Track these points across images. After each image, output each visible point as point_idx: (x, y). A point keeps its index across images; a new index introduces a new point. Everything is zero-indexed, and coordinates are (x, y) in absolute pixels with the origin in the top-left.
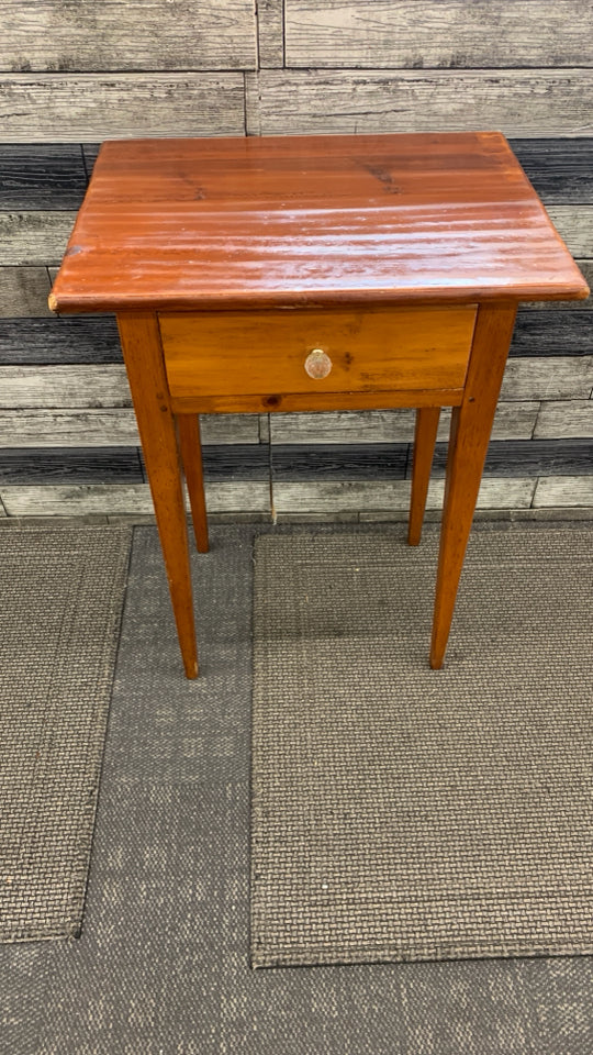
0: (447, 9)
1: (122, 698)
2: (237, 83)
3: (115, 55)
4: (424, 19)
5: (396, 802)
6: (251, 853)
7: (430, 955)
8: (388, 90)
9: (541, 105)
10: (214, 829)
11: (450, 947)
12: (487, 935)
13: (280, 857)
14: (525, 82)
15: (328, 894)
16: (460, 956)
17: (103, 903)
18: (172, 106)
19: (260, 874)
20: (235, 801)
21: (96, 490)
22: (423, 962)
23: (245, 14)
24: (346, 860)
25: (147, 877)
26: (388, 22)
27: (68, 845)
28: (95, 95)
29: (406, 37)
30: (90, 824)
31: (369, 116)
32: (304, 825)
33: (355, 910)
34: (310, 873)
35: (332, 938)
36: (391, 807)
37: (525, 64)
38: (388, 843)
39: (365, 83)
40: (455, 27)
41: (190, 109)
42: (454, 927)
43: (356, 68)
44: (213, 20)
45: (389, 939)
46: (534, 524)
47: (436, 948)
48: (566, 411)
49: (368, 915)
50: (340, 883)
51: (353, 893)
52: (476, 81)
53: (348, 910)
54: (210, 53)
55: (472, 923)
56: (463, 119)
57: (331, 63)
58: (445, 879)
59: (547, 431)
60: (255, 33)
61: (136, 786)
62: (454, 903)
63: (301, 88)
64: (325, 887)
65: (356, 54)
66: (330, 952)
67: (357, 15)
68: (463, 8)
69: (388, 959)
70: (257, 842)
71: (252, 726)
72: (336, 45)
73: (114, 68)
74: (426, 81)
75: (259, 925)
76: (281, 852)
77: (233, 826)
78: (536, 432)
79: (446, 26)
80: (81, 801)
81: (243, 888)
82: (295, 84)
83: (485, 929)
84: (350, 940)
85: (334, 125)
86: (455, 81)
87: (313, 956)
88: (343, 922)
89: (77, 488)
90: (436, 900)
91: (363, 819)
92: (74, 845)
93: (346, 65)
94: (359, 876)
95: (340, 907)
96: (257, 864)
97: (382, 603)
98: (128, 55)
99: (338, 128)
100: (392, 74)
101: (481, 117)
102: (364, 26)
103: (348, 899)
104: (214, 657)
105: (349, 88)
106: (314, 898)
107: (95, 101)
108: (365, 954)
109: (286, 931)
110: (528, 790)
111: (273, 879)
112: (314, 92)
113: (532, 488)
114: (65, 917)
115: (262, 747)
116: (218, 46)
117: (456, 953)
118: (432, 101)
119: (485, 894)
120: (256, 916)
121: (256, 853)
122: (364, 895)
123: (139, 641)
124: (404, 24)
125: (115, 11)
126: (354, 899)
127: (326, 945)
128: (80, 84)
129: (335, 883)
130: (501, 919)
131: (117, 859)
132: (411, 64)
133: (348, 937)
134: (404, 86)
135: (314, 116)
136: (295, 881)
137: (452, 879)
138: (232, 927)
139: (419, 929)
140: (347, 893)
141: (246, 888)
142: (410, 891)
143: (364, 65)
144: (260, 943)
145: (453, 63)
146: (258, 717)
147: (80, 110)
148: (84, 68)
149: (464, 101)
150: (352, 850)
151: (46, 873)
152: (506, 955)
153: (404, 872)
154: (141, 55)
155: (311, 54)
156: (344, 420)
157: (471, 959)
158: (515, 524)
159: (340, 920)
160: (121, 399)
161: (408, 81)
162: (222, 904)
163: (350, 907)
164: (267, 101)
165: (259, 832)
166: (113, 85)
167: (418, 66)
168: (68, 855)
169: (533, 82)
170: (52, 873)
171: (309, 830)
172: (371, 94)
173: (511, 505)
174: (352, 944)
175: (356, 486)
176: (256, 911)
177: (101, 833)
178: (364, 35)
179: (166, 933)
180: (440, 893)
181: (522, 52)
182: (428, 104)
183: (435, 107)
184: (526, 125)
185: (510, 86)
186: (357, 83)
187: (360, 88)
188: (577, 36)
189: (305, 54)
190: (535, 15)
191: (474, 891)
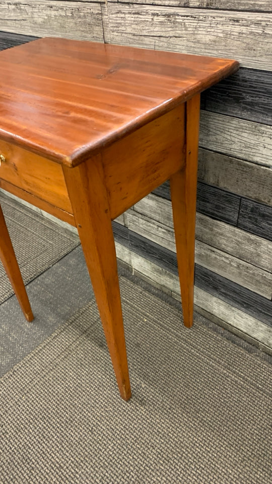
2: (98, 10)
8: (170, 21)
14: (258, 23)
18: (74, 21)
28: (47, 12)
31: (162, 39)
37: (257, 8)
41: (81, 24)
43: (153, 5)
52: (223, 19)
56: (216, 48)
63: (127, 16)
71: (22, 359)
74: (192, 16)
82: (124, 13)
85: (144, 42)
86: (210, 19)
93: (147, 2)
99: (146, 44)
100: (172, 10)
101: (227, 48)
104: (45, 318)
105: (150, 18)
107: (46, 15)
112: (133, 19)
118: (196, 32)
132: (183, 3)
134: (179, 19)
135: (134, 35)
143: (156, 2)
145: (208, 4)
146: (29, 357)
147: (42, 20)
149: (215, 34)
156: (160, 232)
161: (182, 16)
164: (112, 23)
166: (52, 7)
167: (186, 5)
169: (263, 24)
172: (161, 23)
175: (169, 274)
182: (194, 34)
183: (198, 37)
184: (260, 59)
185: (247, 26)
186: (153, 15)
187: (155, 18)
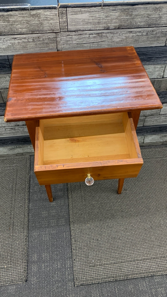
0: (116, 12)
1: (32, 209)
2: (54, 36)
3: (16, 30)
4: (109, 15)
5: (111, 235)
6: (72, 253)
7: (123, 278)
8: (99, 36)
9: (145, 38)
10: (61, 246)
11: (128, 276)
12: (138, 271)
13: (80, 254)
14: (140, 32)
15: (94, 263)
16: (131, 278)
17: (32, 271)
18: (34, 43)
19: (75, 259)
20: (66, 238)
21: (18, 147)
22: (121, 280)
23: (55, 16)
24: (98, 253)
25: (44, 262)
26: (99, 17)
27: (21, 255)
28: (11, 42)
29: (104, 21)
30: (27, 248)
31: (94, 43)
32: (86, 244)
33: (102, 267)
34: (89, 257)
35: (96, 276)
36: (109, 236)
37: (140, 27)
38: (109, 247)
39: (92, 34)
40: (119, 17)
41: (40, 44)
42: (129, 270)
43: (90, 30)
44: (45, 18)
45: (111, 275)
46: (144, 147)
47: (124, 276)
48: (153, 118)
49: (105, 268)
51: (101, 262)
52: (125, 32)
53: (100, 267)
54: (45, 28)
55: (133, 268)
56: (122, 43)
57: (82, 29)
58: (126, 256)
59: (147, 124)
60: (58, 22)
61: (38, 235)
62: (128, 263)
63: (73, 36)
64: (93, 261)
65: (89, 26)
66: (96, 280)
67: (90, 15)
68: (121, 12)
69: (112, 281)
70: (74, 249)
71: (69, 215)
72: (83, 24)
73: (16, 34)
74: (110, 33)
75: (76, 274)
76: (80, 252)
77: (67, 245)
78: (144, 124)
79: (116, 17)
80: (23, 241)
81: (71, 263)
82: (71, 35)
84: (101, 276)
85: (83, 46)
86: (119, 33)
87: (91, 281)
88: (99, 271)
89: (13, 147)
90: (124, 263)
92: (23, 255)
93: (87, 29)
94: (102, 257)
95: (98, 267)
96: (74, 256)
98: (20, 30)
99: (85, 47)
100: (100, 31)
101: (127, 42)
102: (92, 18)
103: (100, 264)
104: (57, 195)
105: (88, 36)
106: (90, 265)
107: (11, 43)
108: (106, 280)
109: (83, 275)
110: (146, 228)
111: (79, 260)
112: (77, 37)
113: (143, 138)
114: (22, 276)
115: (73, 221)
116: (47, 26)
118: (112, 38)
119: (136, 259)
120: (75, 271)
121: (74, 253)
122: (104, 263)
123: (35, 191)
124: (104, 17)
125: (15, 17)
127: (95, 278)
128: (6, 39)
129: (96, 260)
130: (141, 266)
131: (35, 257)
132: (106, 28)
134: (104, 35)
135: (78, 44)
136: (85, 260)
138: (68, 275)
139: (119, 271)
140: (99, 262)
141: (72, 263)
142: (116, 260)
143: (92, 29)
144: (76, 279)
145: (118, 28)
146: (71, 212)
147: (6, 46)
148: (7, 34)
149: (122, 38)
150: (100, 250)
151: (15, 264)
152: (143, 276)
153: (114, 255)
154: (24, 29)
155: (76, 27)
157: (134, 279)
161: (105, 33)
162: (65, 268)
164: (63, 41)
165: (74, 247)
166: (16, 38)
167: (108, 29)
168: (21, 258)
169: (142, 32)
170: (17, 263)
171: (88, 245)
172: (94, 37)
176: (75, 270)
177: (30, 250)
178: (91, 21)
179: (51, 278)
180: (124, 260)
181: (139, 23)
182: (111, 39)
183: (113, 40)
184: (140, 44)
185: (135, 33)
186: (90, 34)
187: (91, 36)
188: (155, 18)
189: (74, 27)
190: (142, 13)
191: (133, 259)
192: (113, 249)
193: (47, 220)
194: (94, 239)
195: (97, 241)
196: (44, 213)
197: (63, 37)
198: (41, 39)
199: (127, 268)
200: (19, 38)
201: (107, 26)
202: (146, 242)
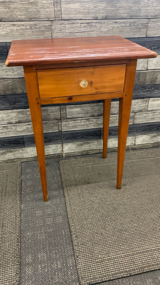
0: (103, 4)
1: (25, 210)
2: (49, 24)
3: (15, 17)
4: (97, 6)
5: (116, 227)
6: (73, 250)
7: (138, 272)
8: (89, 26)
9: (128, 29)
10: (60, 244)
11: (144, 268)
12: (154, 263)
13: (83, 249)
14: (124, 23)
15: (101, 258)
16: (147, 271)
17: (26, 274)
18: (31, 31)
19: (78, 256)
20: (66, 235)
21: (10, 151)
22: (136, 275)
23: (51, 5)
24: (105, 247)
25: (41, 263)
26: (88, 7)
27: (12, 257)
28: (10, 28)
29: (93, 11)
30: (19, 249)
31: (85, 33)
32: (89, 239)
33: (111, 262)
34: (94, 253)
35: (105, 272)
36: (115, 229)
37: (123, 18)
38: (116, 240)
39: (83, 23)
40: (105, 8)
41: (37, 32)
42: (143, 262)
43: (81, 20)
44: (42, 7)
45: (124, 269)
46: (136, 150)
47: (139, 269)
48: (142, 115)
49: (115, 263)
50: (104, 254)
51: (109, 257)
52: (111, 22)
53: (109, 262)
54: (42, 16)
55: (148, 260)
56: (109, 33)
57: (74, 18)
59: (137, 122)
60: (53, 10)
61: (32, 235)
62: (141, 254)
63: (67, 25)
64: (100, 256)
65: (80, 16)
66: (106, 277)
67: (80, 5)
68: (107, 3)
69: (125, 276)
70: (75, 246)
71: (67, 212)
72: (75, 13)
73: (15, 20)
74: (99, 23)
75: (81, 272)
76: (83, 248)
77: (66, 242)
78: (134, 122)
79: (103, 8)
80: (15, 242)
81: (73, 261)
82: (65, 24)
83: (153, 261)
84: (111, 272)
85: (76, 35)
86: (106, 23)
87: (101, 279)
88: (108, 266)
89: (4, 151)
90: (135, 255)
91: (107, 233)
92: (14, 257)
93: (78, 19)
94: (110, 251)
95: (106, 262)
96: (76, 253)
97: (99, 174)
98: (19, 17)
100: (90, 21)
101: (114, 32)
102: (82, 8)
103: (108, 259)
104: (52, 195)
106: (97, 260)
107: (10, 30)
108: (117, 275)
109: (90, 272)
110: (154, 218)
111: (82, 257)
112: (70, 26)
113: (134, 139)
114: (14, 281)
115: (71, 217)
116: (44, 14)
117: (146, 270)
118: (101, 28)
119: (150, 250)
120: (79, 269)
121: (75, 249)
122: (113, 257)
123: (27, 193)
124: (92, 7)
125: (15, 4)
126: (110, 258)
127: (104, 275)
128: (6, 25)
129: (103, 255)
130: (157, 257)
131: (29, 259)
132: (95, 18)
133: (111, 271)
134: (93, 24)
135: (70, 33)
136: (90, 256)
137: (139, 247)
138: (72, 275)
139: (132, 264)
140: (107, 257)
141: (74, 261)
142: (127, 253)
143: (83, 19)
144: (82, 278)
145: (105, 18)
146: (68, 209)
147: (5, 32)
148: (7, 20)
149: (109, 28)
150: (106, 243)
151: (5, 267)
153: (123, 247)
154: (23, 16)
155: (69, 16)
157: (151, 271)
158: (131, 151)
159: (107, 266)
160: (18, 120)
162: (67, 268)
163: (109, 261)
164: (58, 29)
165: (75, 243)
166: (15, 25)
167: (96, 19)
168: (12, 260)
169: (126, 23)
170: (8, 267)
171: (91, 240)
172: (85, 26)
173: (129, 145)
174: (112, 273)
175: (87, 143)
176: (79, 267)
177: (23, 251)
178: (82, 11)
179: (50, 280)
180: (136, 252)
181: (122, 15)
183: (101, 30)
184: (125, 34)
185: (120, 24)
186: (81, 23)
187: (82, 25)
188: (136, 11)
189: (67, 16)
190: (125, 5)
191: (146, 250)
192: (121, 242)
193: (41, 219)
194: (97, 233)
195: (102, 234)
196: (39, 213)
197: (58, 25)
198: (38, 27)
199: (141, 260)
200: (18, 24)
201: (96, 16)
202: (157, 232)
